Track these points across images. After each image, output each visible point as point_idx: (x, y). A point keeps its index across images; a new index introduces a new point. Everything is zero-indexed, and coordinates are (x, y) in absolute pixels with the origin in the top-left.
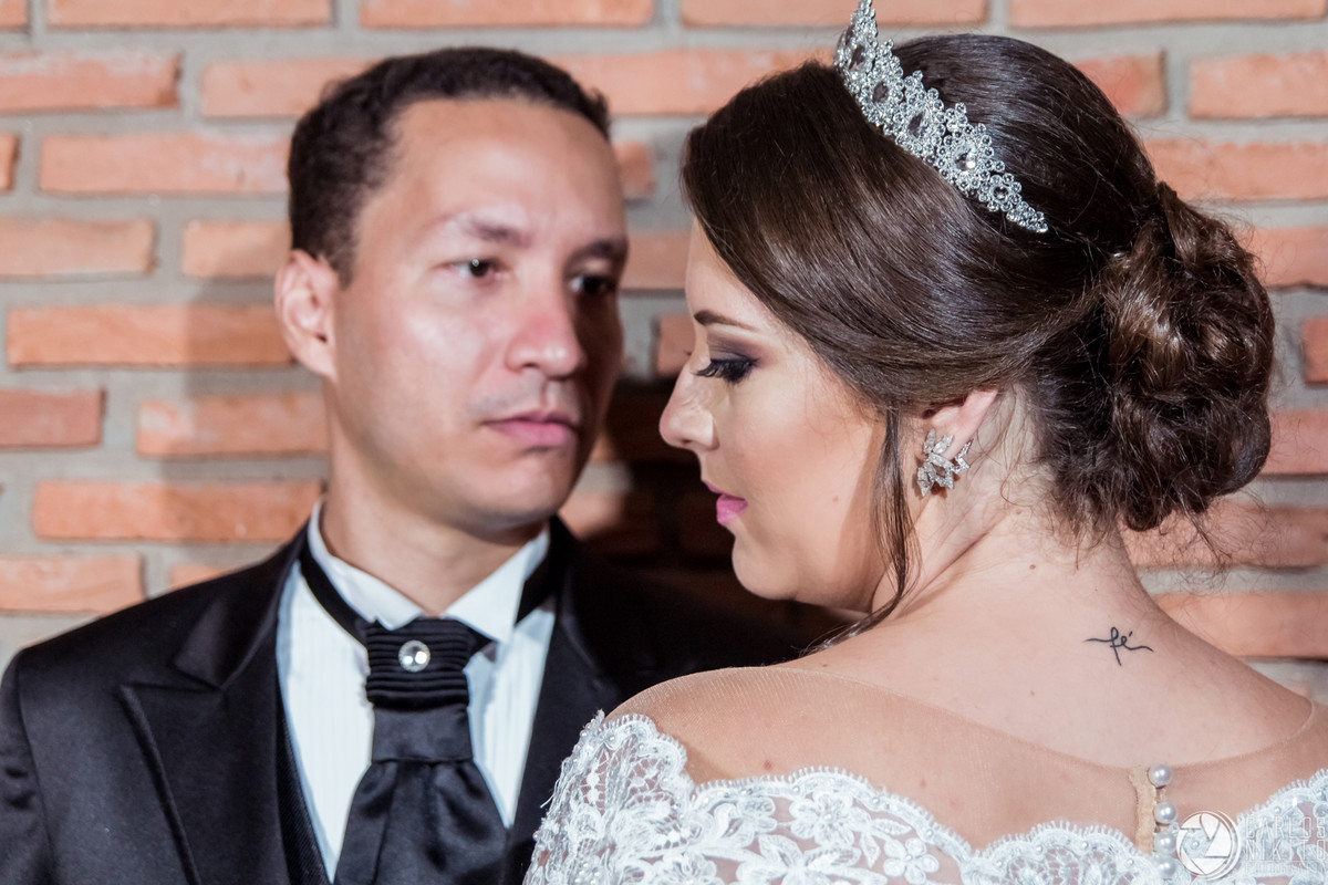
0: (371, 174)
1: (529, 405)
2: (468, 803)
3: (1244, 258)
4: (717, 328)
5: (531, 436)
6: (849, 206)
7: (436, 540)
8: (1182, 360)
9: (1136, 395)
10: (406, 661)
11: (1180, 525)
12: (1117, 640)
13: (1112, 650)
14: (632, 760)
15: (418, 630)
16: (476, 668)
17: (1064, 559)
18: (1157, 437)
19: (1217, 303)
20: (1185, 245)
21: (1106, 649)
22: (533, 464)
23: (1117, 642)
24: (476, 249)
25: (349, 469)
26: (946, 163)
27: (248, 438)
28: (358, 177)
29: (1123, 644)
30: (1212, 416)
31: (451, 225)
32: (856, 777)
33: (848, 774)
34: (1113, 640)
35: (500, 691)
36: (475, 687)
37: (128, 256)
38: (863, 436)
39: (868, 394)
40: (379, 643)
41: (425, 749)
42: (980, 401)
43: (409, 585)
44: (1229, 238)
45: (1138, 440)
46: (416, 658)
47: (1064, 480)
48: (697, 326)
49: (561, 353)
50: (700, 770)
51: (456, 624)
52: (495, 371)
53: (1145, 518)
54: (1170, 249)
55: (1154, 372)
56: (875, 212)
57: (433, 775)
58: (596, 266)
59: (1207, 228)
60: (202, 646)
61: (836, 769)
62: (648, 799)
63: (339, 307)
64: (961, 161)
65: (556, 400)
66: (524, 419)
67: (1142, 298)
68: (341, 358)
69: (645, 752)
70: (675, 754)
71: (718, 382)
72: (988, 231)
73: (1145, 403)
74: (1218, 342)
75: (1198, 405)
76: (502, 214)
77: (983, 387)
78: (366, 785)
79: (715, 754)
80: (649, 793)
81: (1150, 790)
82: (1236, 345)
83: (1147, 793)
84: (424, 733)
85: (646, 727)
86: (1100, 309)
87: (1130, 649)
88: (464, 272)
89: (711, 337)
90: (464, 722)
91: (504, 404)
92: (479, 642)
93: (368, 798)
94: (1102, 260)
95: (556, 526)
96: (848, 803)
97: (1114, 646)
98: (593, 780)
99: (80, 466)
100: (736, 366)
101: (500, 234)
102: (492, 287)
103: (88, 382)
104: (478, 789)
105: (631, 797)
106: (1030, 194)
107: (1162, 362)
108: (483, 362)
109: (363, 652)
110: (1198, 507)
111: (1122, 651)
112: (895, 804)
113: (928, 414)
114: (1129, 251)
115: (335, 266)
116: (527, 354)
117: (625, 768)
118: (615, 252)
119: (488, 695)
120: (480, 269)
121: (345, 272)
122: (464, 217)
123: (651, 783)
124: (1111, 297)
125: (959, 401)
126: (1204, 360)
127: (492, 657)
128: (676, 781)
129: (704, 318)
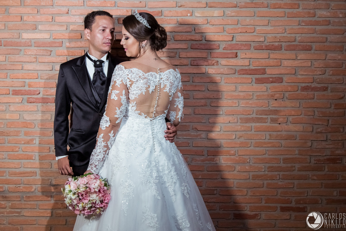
0: (93, 22)
1: (108, 42)
2: (103, 75)
3: (165, 30)
4: (126, 35)
5: (107, 44)
6: (136, 26)
7: (99, 53)
8: (161, 38)
9: (157, 40)
10: (97, 63)
11: (160, 50)
12: (156, 59)
15: (98, 61)
16: (103, 64)
17: (152, 53)
18: (159, 44)
19: (163, 33)
20: (160, 29)
22: (108, 47)
24: (103, 29)
25: (91, 47)
26: (143, 23)
27: (77, 46)
28: (92, 22)
30: (163, 42)
31: (101, 27)
35: (105, 66)
36: (103, 66)
37: (65, 28)
38: (137, 44)
39: (138, 40)
40: (95, 62)
41: (99, 71)
42: (146, 41)
43: (97, 57)
44: (164, 29)
45: (157, 43)
46: (98, 63)
47: (152, 47)
48: (123, 35)
49: (110, 38)
50: (125, 68)
51: (101, 60)
52: (105, 39)
53: (158, 50)
54: (159, 29)
55: (159, 39)
56: (138, 26)
57: (100, 73)
58: (112, 30)
59: (162, 28)
60: (79, 63)
61: (135, 68)
63: (91, 33)
64: (144, 23)
65: (110, 41)
66: (107, 43)
67: (158, 33)
68: (91, 38)
69: (121, 67)
70: (124, 67)
71: (125, 40)
72: (146, 28)
73: (158, 41)
74: (163, 36)
75: (162, 41)
76: (105, 26)
77: (146, 40)
78: (94, 74)
79: (126, 67)
82: (164, 37)
83: (158, 70)
84: (99, 69)
85: (121, 65)
86: (154, 34)
88: (102, 30)
89: (125, 36)
90: (102, 68)
91: (106, 42)
92: (103, 62)
93: (95, 75)
94: (155, 30)
95: (109, 52)
96: (136, 70)
98: (117, 69)
99: (60, 48)
100: (127, 39)
101: (105, 27)
102: (104, 32)
103: (61, 40)
104: (104, 74)
105: (121, 70)
106: (149, 25)
107: (159, 38)
108: (104, 39)
109: (93, 63)
110: (162, 49)
112: (140, 70)
113: (142, 42)
114: (156, 29)
115: (90, 30)
116: (107, 38)
117: (120, 68)
118: (114, 29)
119: (104, 66)
120: (103, 30)
121: (91, 30)
122: (102, 26)
123: (122, 69)
124: (155, 33)
125: (144, 41)
126: (162, 38)
127: (104, 63)
128: (124, 69)
129: (124, 35)
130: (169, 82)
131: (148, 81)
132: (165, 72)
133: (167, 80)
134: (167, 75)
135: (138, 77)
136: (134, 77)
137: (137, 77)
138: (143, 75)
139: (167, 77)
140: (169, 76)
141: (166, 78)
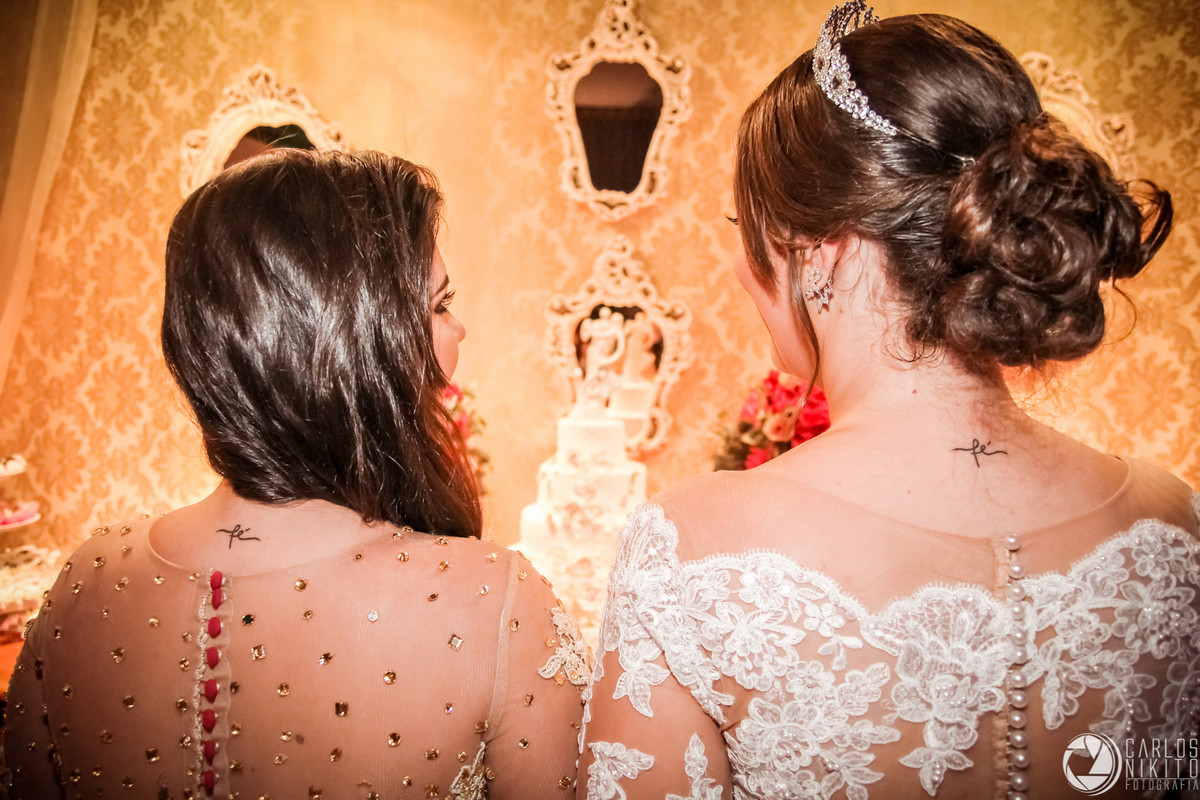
13: (973, 457)
14: (649, 535)
21: (968, 455)
23: (978, 450)
29: (982, 451)
32: (787, 557)
33: (782, 555)
34: (974, 448)
61: (774, 550)
62: (659, 564)
80: (659, 560)
81: (1004, 553)
83: (1003, 555)
87: (987, 454)
96: (781, 576)
97: (975, 454)
105: (648, 562)
111: (981, 457)
130: (1123, 664)
131: (895, 678)
132: (1077, 569)
133: (1105, 646)
134: (1099, 588)
135: (792, 652)
136: (756, 650)
137: (785, 643)
138: (839, 622)
139: (1106, 614)
140: (1123, 604)
141: (1095, 621)
